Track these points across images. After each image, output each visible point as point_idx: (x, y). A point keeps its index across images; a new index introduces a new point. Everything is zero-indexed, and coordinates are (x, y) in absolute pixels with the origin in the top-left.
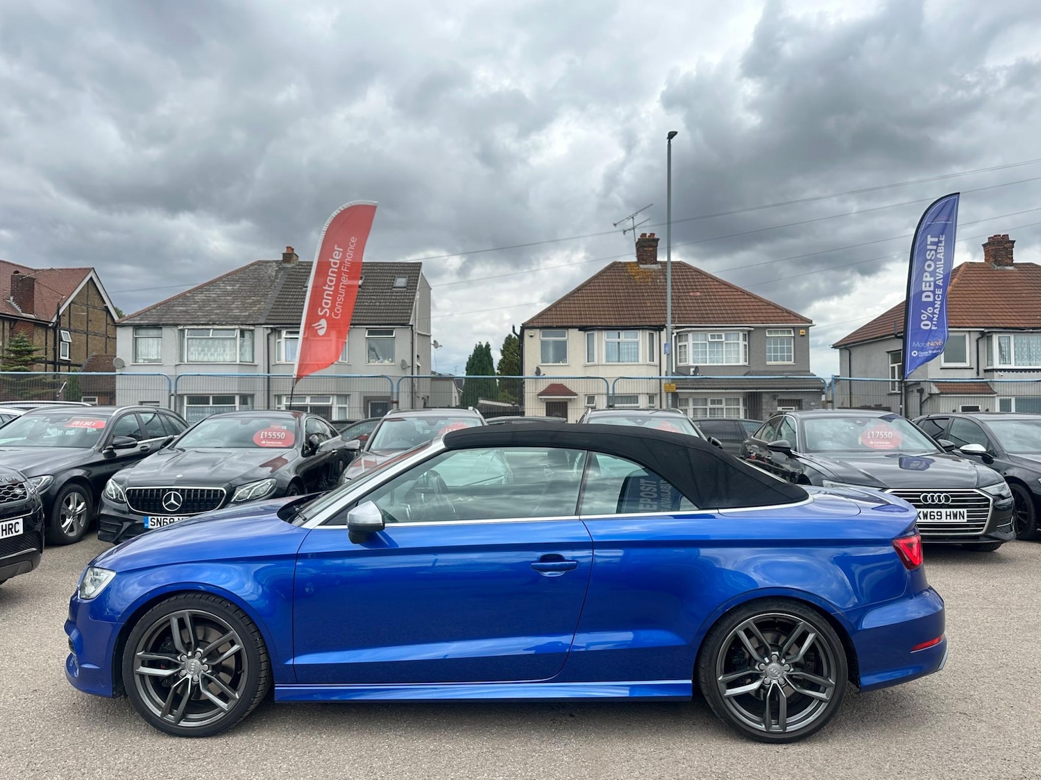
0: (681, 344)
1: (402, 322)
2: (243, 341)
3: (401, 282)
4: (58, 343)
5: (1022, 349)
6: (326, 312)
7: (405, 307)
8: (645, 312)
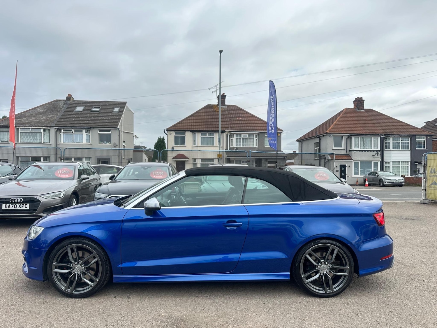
0: (231, 138)
1: (114, 127)
2: (45, 133)
3: (116, 110)
7: (117, 120)
8: (218, 125)
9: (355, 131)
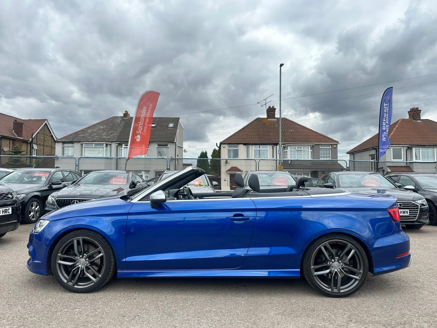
0: (285, 151)
1: (171, 141)
2: (107, 148)
3: (171, 125)
4: (32, 149)
5: (425, 154)
6: (140, 132)
7: (173, 135)
8: (270, 138)
9: (414, 142)
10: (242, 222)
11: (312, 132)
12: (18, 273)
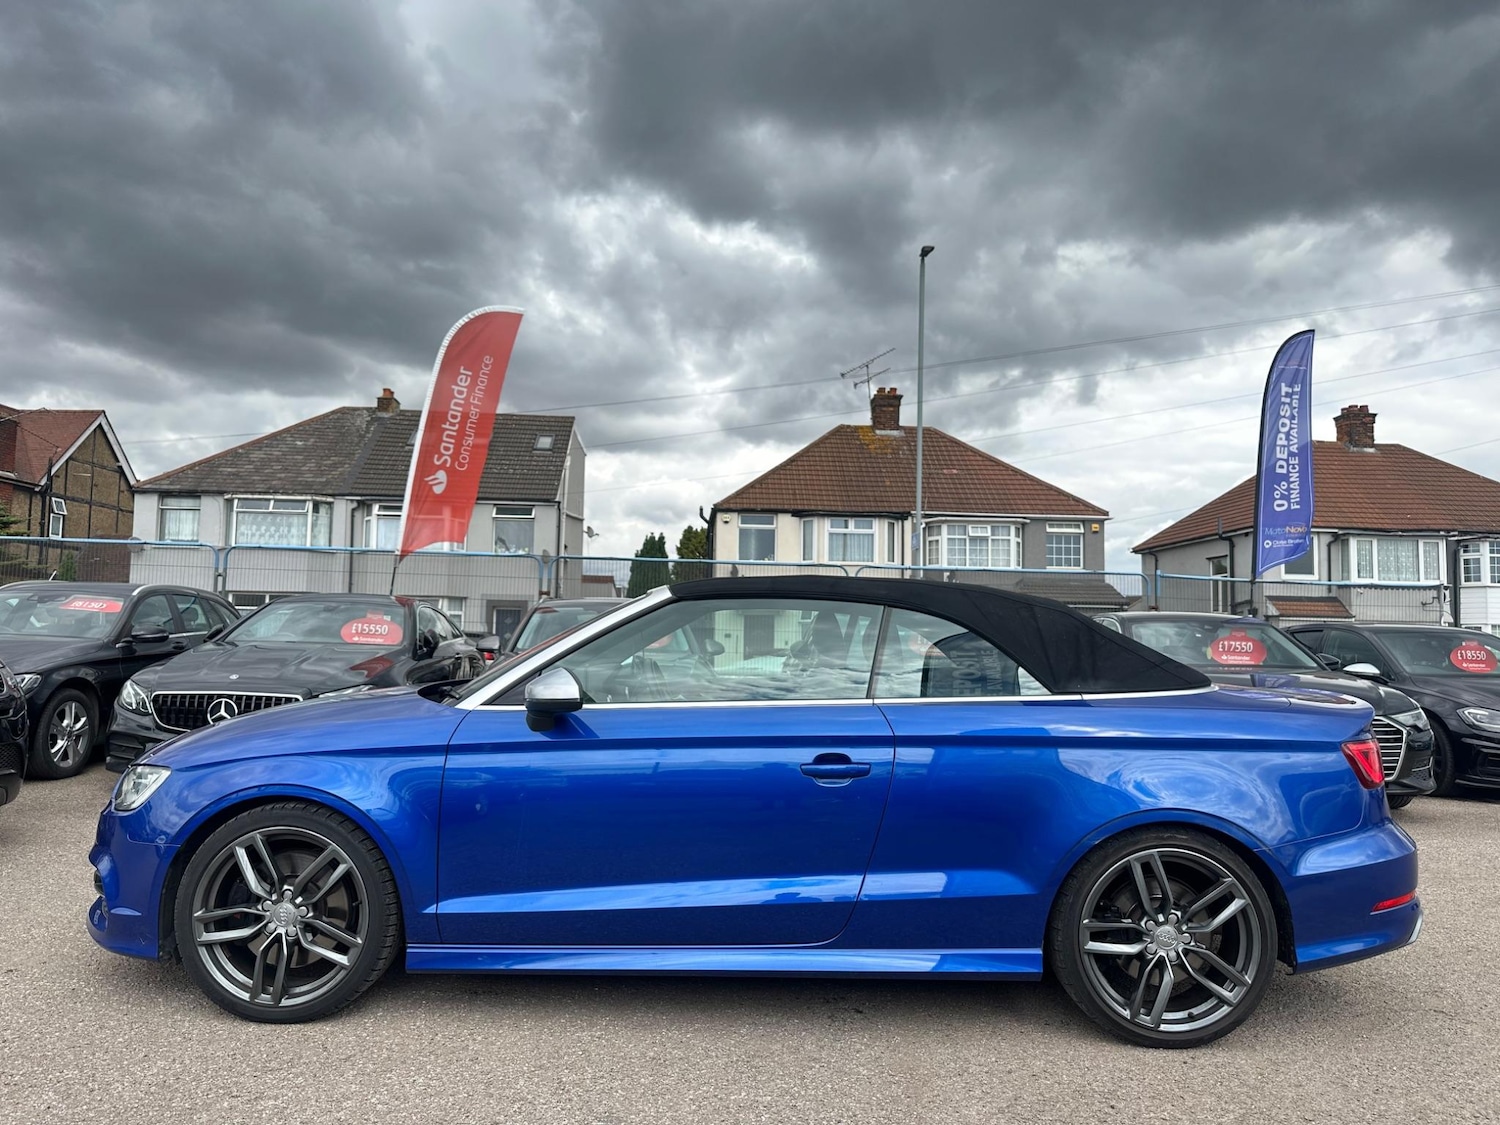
0: (931, 539)
1: (545, 497)
2: (317, 517)
3: (545, 442)
4: (47, 515)
5: (1388, 558)
6: (446, 461)
7: (550, 478)
8: (883, 494)
9: (1355, 520)
10: (846, 782)
11: (1020, 477)
12: (30, 964)
